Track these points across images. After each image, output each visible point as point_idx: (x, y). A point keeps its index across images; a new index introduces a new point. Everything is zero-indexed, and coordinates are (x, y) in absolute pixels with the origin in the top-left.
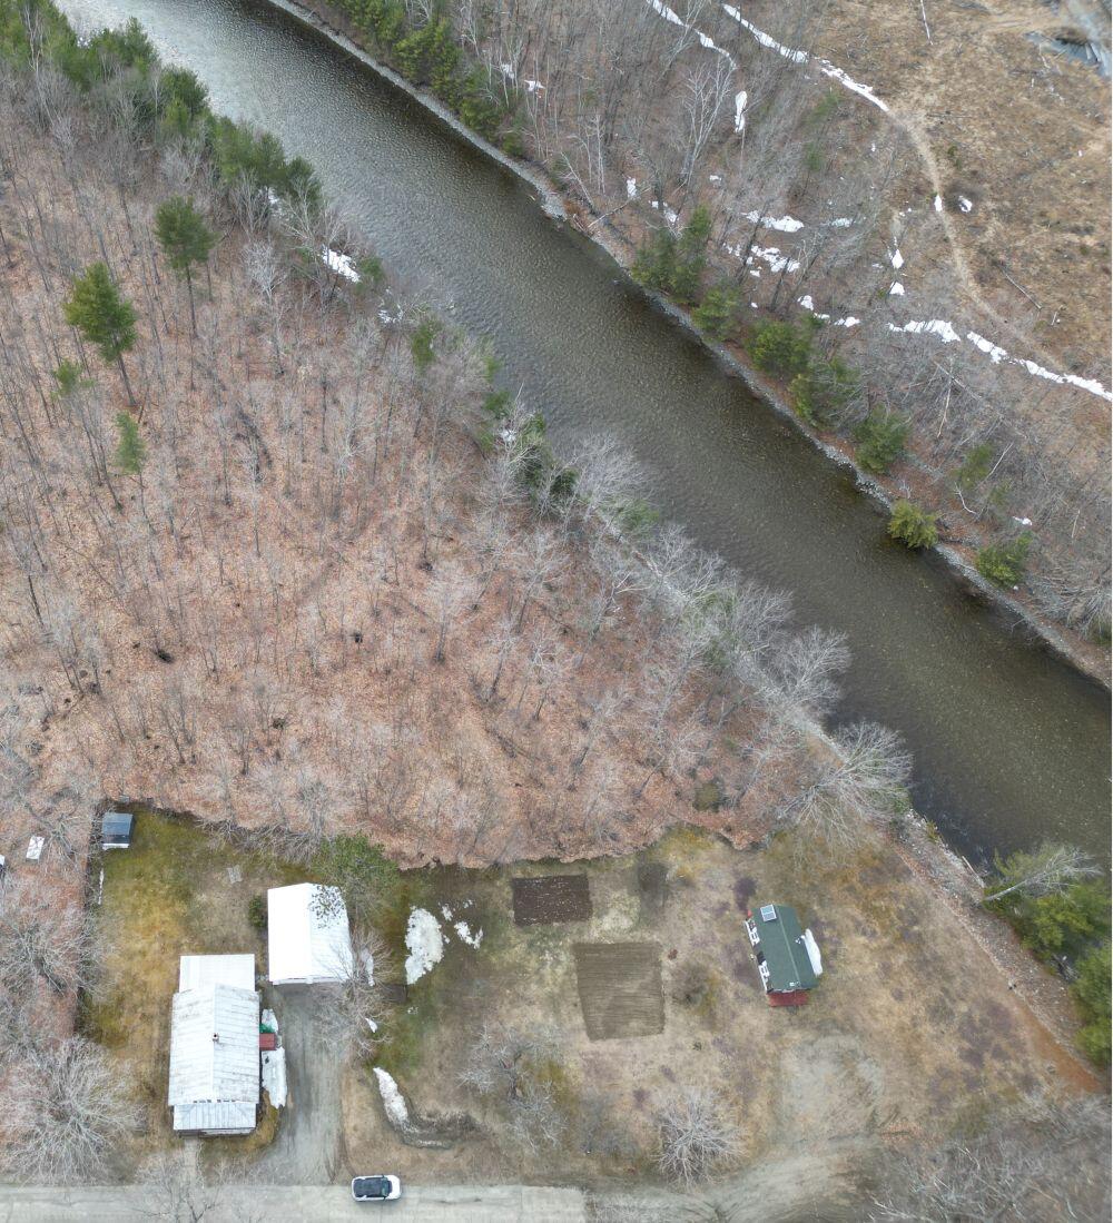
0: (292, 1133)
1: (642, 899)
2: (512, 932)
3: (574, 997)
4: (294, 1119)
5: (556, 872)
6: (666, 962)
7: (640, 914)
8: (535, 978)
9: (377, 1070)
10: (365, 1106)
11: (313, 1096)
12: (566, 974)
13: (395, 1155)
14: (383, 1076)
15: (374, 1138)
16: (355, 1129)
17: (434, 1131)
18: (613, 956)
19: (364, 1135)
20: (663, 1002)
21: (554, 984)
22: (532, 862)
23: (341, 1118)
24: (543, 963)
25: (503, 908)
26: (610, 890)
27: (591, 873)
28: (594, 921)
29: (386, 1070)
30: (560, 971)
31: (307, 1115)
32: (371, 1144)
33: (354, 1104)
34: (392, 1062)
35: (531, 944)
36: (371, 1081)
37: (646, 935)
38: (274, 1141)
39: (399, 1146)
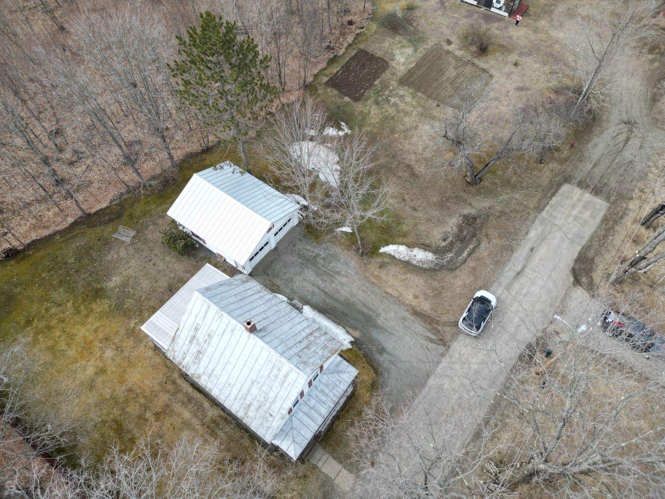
0: (382, 350)
1: (400, 35)
2: (359, 107)
3: (432, 103)
4: (372, 341)
5: (343, 62)
6: (450, 48)
7: (410, 41)
8: (401, 115)
9: (382, 250)
10: (403, 277)
11: (365, 310)
12: (413, 97)
13: (458, 282)
14: (390, 249)
15: (434, 289)
16: (416, 297)
17: (459, 244)
18: (424, 69)
19: (425, 294)
20: (473, 64)
21: (414, 108)
22: (324, 69)
23: (399, 301)
24: (395, 105)
25: (339, 101)
26: (381, 45)
27: (362, 46)
28: (393, 64)
29: (387, 244)
30: (408, 99)
31: (376, 326)
32: (437, 294)
33: (396, 284)
34: (385, 237)
35: (377, 103)
36: (387, 260)
37: (425, 46)
38: (376, 372)
39: (453, 275)
